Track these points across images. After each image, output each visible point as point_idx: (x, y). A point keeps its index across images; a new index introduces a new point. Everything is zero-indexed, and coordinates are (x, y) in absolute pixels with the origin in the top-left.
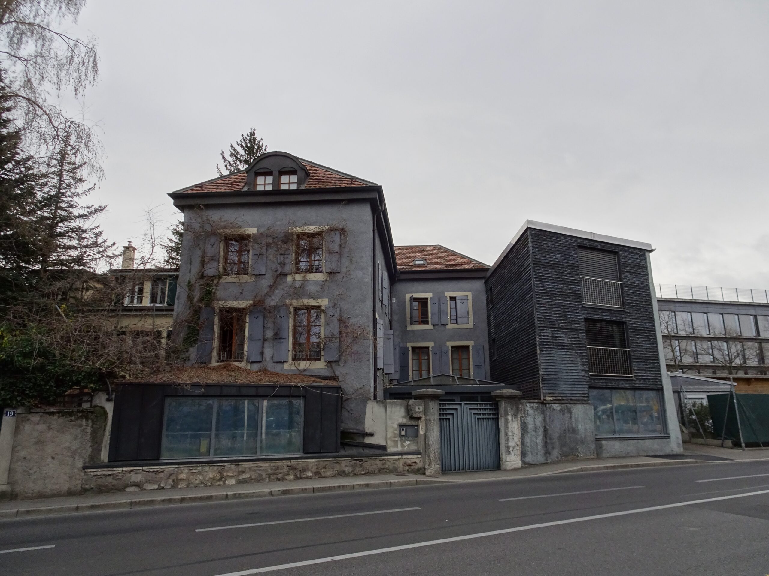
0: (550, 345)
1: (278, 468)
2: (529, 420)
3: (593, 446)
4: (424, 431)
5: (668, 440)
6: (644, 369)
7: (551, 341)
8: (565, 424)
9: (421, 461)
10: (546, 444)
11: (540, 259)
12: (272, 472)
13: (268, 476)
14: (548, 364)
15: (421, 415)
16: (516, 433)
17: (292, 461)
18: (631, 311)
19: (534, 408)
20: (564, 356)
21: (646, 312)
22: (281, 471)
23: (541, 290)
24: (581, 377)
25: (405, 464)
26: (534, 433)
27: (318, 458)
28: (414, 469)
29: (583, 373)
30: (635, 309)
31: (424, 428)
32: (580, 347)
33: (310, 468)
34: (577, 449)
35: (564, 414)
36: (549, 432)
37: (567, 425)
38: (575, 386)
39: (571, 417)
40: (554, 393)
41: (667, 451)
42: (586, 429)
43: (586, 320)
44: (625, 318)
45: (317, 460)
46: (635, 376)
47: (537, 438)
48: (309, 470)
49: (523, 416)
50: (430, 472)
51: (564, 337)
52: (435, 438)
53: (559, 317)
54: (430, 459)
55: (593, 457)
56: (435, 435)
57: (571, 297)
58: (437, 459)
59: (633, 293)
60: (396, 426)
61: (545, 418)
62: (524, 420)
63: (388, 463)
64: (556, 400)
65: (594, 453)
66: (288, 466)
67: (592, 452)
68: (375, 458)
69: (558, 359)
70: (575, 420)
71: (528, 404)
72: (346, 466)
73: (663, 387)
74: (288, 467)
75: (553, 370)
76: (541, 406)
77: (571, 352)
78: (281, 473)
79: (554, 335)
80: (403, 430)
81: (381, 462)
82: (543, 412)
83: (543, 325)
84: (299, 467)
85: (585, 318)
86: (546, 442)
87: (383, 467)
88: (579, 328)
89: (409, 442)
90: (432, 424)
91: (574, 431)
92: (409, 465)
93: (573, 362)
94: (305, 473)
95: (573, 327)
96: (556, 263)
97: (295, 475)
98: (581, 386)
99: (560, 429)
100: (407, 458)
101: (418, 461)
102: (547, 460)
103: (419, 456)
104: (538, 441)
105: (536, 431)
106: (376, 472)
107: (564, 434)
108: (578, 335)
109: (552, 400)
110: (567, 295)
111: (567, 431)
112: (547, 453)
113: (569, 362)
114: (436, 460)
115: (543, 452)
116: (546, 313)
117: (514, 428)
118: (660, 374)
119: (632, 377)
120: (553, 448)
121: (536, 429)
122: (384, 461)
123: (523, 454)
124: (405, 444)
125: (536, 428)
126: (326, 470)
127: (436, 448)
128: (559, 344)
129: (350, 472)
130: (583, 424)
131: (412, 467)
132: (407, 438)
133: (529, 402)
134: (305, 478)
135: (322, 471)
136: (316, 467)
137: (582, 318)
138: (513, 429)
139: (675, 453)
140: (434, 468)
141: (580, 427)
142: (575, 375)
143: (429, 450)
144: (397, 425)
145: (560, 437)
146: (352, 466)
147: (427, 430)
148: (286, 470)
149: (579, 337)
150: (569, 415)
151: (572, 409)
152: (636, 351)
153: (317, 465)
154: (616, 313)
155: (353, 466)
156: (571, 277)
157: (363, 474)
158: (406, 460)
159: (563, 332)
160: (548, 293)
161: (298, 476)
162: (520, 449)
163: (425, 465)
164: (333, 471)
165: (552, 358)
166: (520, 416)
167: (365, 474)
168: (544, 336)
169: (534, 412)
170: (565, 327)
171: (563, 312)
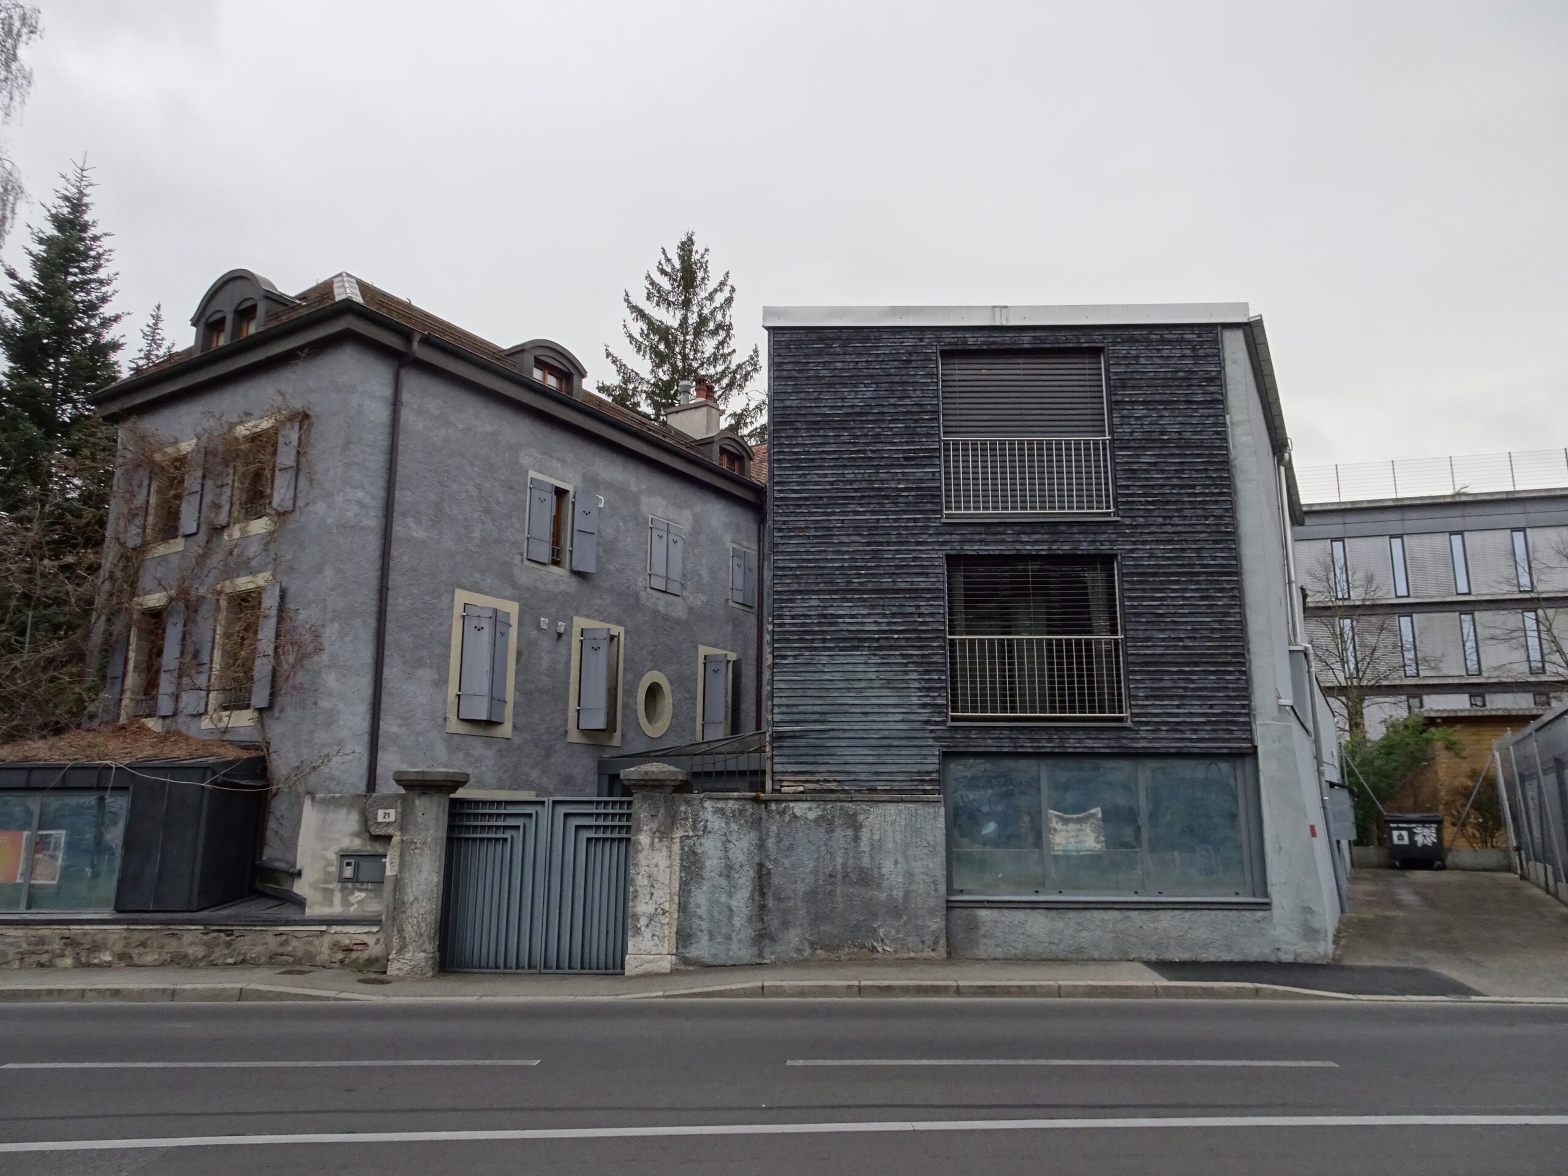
0: (812, 640)
1: (42, 941)
2: (710, 847)
3: (936, 924)
4: (396, 868)
5: (1260, 914)
6: (1181, 692)
7: (817, 629)
8: (833, 859)
9: (378, 940)
10: (761, 911)
11: (799, 408)
12: (31, 948)
13: (20, 956)
14: (800, 693)
15: (391, 831)
16: (660, 879)
17: (71, 927)
18: (1141, 520)
19: (728, 813)
20: (861, 668)
21: (1207, 518)
22: (46, 947)
23: (795, 491)
24: (918, 726)
25: (336, 946)
26: (723, 882)
27: (128, 924)
28: (358, 958)
29: (924, 714)
30: (1156, 513)
31: (397, 862)
32: (919, 639)
33: (110, 944)
34: (875, 931)
35: (830, 831)
36: (776, 880)
37: (839, 860)
38: (893, 751)
39: (856, 839)
40: (812, 773)
41: (1255, 951)
42: (909, 875)
43: (953, 561)
44: (1111, 542)
45: (126, 927)
46: (1133, 715)
47: (730, 896)
48: (106, 949)
49: (691, 834)
50: (399, 969)
51: (864, 616)
52: (423, 887)
53: (852, 559)
54: (404, 938)
55: (933, 954)
56: (423, 880)
57: (901, 500)
58: (425, 938)
59: (1154, 464)
60: (332, 856)
61: (761, 839)
62: (690, 846)
63: (295, 943)
64: (815, 791)
65: (936, 942)
66: (63, 938)
67: (929, 939)
68: (264, 928)
69: (837, 676)
70: (872, 846)
71: (708, 804)
72: (192, 943)
73: (1255, 748)
74: (64, 941)
75: (817, 709)
76: (749, 808)
77: (883, 657)
78: (47, 952)
79: (830, 611)
80: (348, 864)
81: (279, 939)
82: (756, 824)
83: (795, 587)
84: (87, 941)
85: (948, 557)
86: (763, 907)
87: (280, 951)
88: (923, 585)
89: (363, 895)
90: (417, 851)
91: (866, 879)
92: (348, 950)
93: (889, 684)
94: (97, 954)
95: (903, 586)
96: (857, 410)
97: (77, 958)
98: (914, 751)
99: (815, 872)
100: (341, 933)
101: (370, 940)
102: (761, 956)
103: (375, 929)
104: (734, 904)
105: (728, 877)
106: (261, 961)
107: (829, 888)
108: (918, 607)
109: (802, 792)
110: (887, 497)
111: (839, 877)
112: (763, 938)
113: (877, 684)
114: (421, 942)
115: (749, 933)
116: (808, 552)
117: (656, 866)
118: (1248, 706)
119: (1121, 720)
120: (786, 925)
121: (728, 871)
122: (284, 937)
123: (684, 937)
124: (352, 899)
125: (730, 867)
126: (147, 950)
127: (422, 911)
128: (846, 635)
129: (200, 957)
130: (901, 859)
131: (354, 955)
132: (358, 885)
133: (710, 798)
134: (96, 965)
135: (134, 952)
136: (122, 943)
137: (938, 556)
138: (654, 870)
139: (1288, 958)
140: (411, 960)
141: (887, 866)
142: (894, 722)
143: (403, 916)
144: (336, 853)
145: (812, 896)
146: (206, 944)
147: (402, 866)
148: (57, 945)
149: (922, 610)
150: (850, 832)
151: (861, 818)
152: (1148, 639)
153: (125, 938)
154: (1075, 530)
155: (210, 946)
156: (907, 443)
157: (230, 964)
158: (338, 937)
159: (865, 600)
160: (821, 498)
161: (83, 960)
162: (675, 923)
163: (388, 949)
164: (160, 954)
165: (816, 676)
166: (679, 833)
167: (235, 964)
168: (793, 617)
169: (727, 823)
170: (870, 586)
171: (869, 544)
